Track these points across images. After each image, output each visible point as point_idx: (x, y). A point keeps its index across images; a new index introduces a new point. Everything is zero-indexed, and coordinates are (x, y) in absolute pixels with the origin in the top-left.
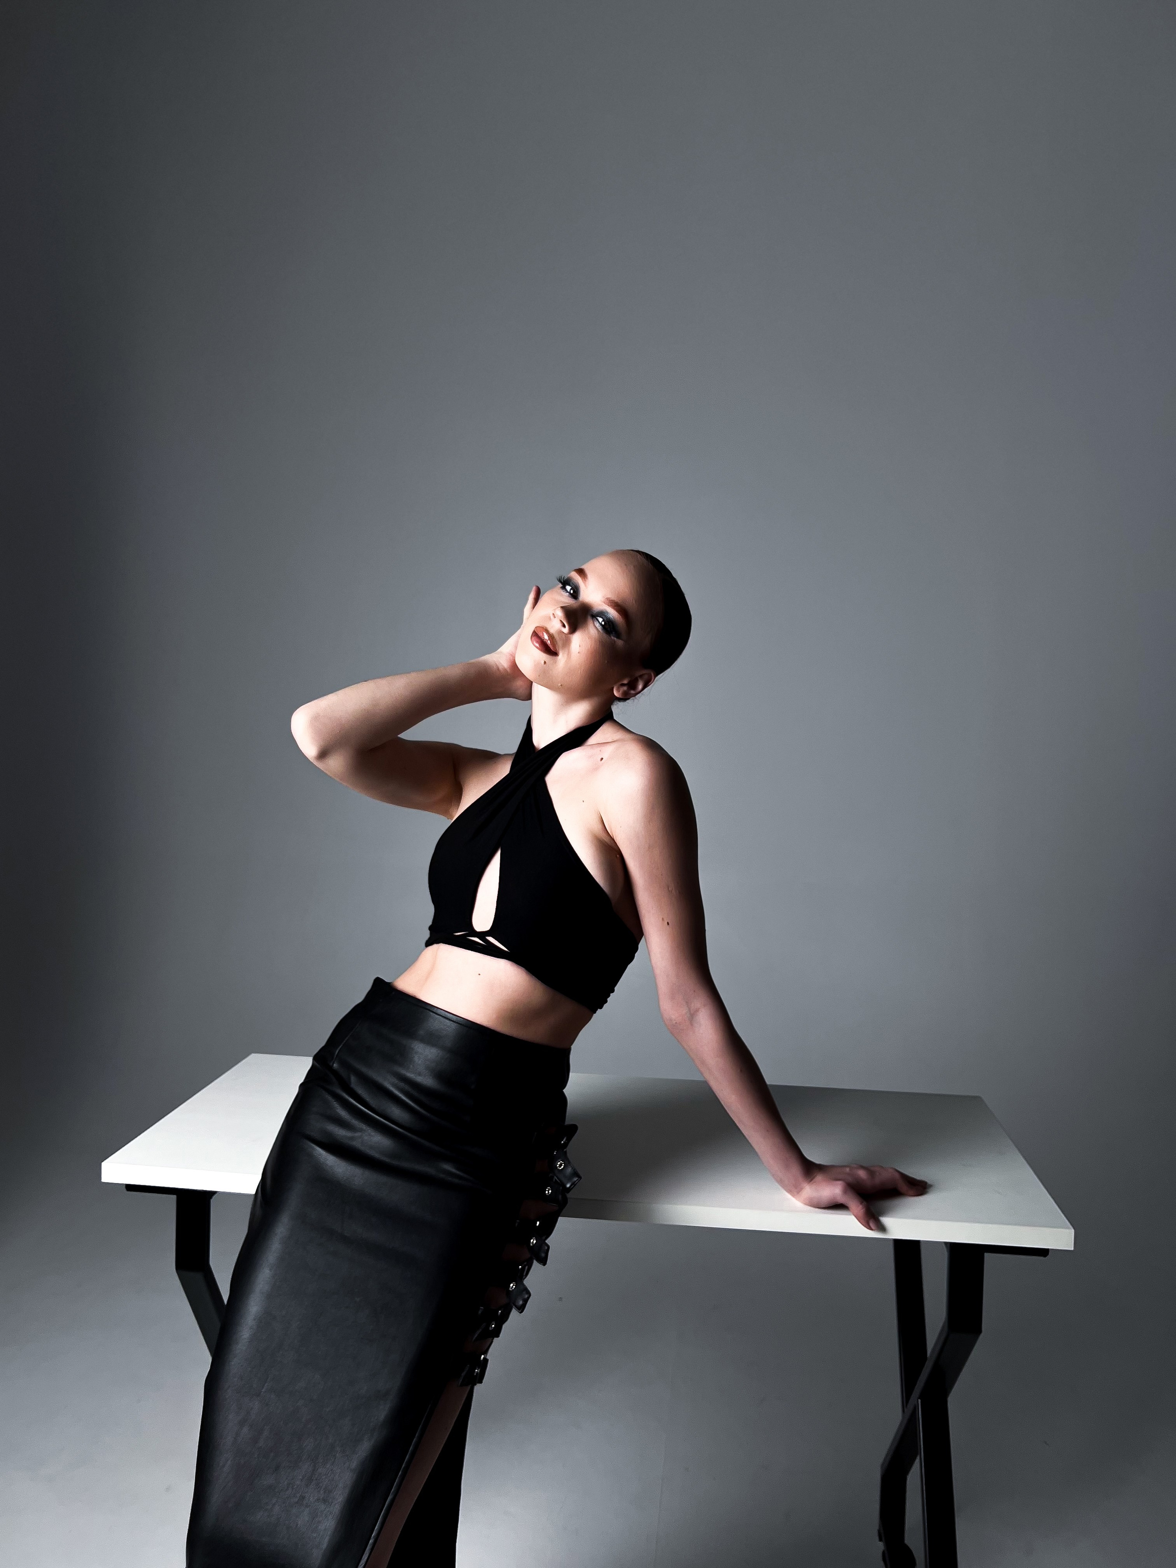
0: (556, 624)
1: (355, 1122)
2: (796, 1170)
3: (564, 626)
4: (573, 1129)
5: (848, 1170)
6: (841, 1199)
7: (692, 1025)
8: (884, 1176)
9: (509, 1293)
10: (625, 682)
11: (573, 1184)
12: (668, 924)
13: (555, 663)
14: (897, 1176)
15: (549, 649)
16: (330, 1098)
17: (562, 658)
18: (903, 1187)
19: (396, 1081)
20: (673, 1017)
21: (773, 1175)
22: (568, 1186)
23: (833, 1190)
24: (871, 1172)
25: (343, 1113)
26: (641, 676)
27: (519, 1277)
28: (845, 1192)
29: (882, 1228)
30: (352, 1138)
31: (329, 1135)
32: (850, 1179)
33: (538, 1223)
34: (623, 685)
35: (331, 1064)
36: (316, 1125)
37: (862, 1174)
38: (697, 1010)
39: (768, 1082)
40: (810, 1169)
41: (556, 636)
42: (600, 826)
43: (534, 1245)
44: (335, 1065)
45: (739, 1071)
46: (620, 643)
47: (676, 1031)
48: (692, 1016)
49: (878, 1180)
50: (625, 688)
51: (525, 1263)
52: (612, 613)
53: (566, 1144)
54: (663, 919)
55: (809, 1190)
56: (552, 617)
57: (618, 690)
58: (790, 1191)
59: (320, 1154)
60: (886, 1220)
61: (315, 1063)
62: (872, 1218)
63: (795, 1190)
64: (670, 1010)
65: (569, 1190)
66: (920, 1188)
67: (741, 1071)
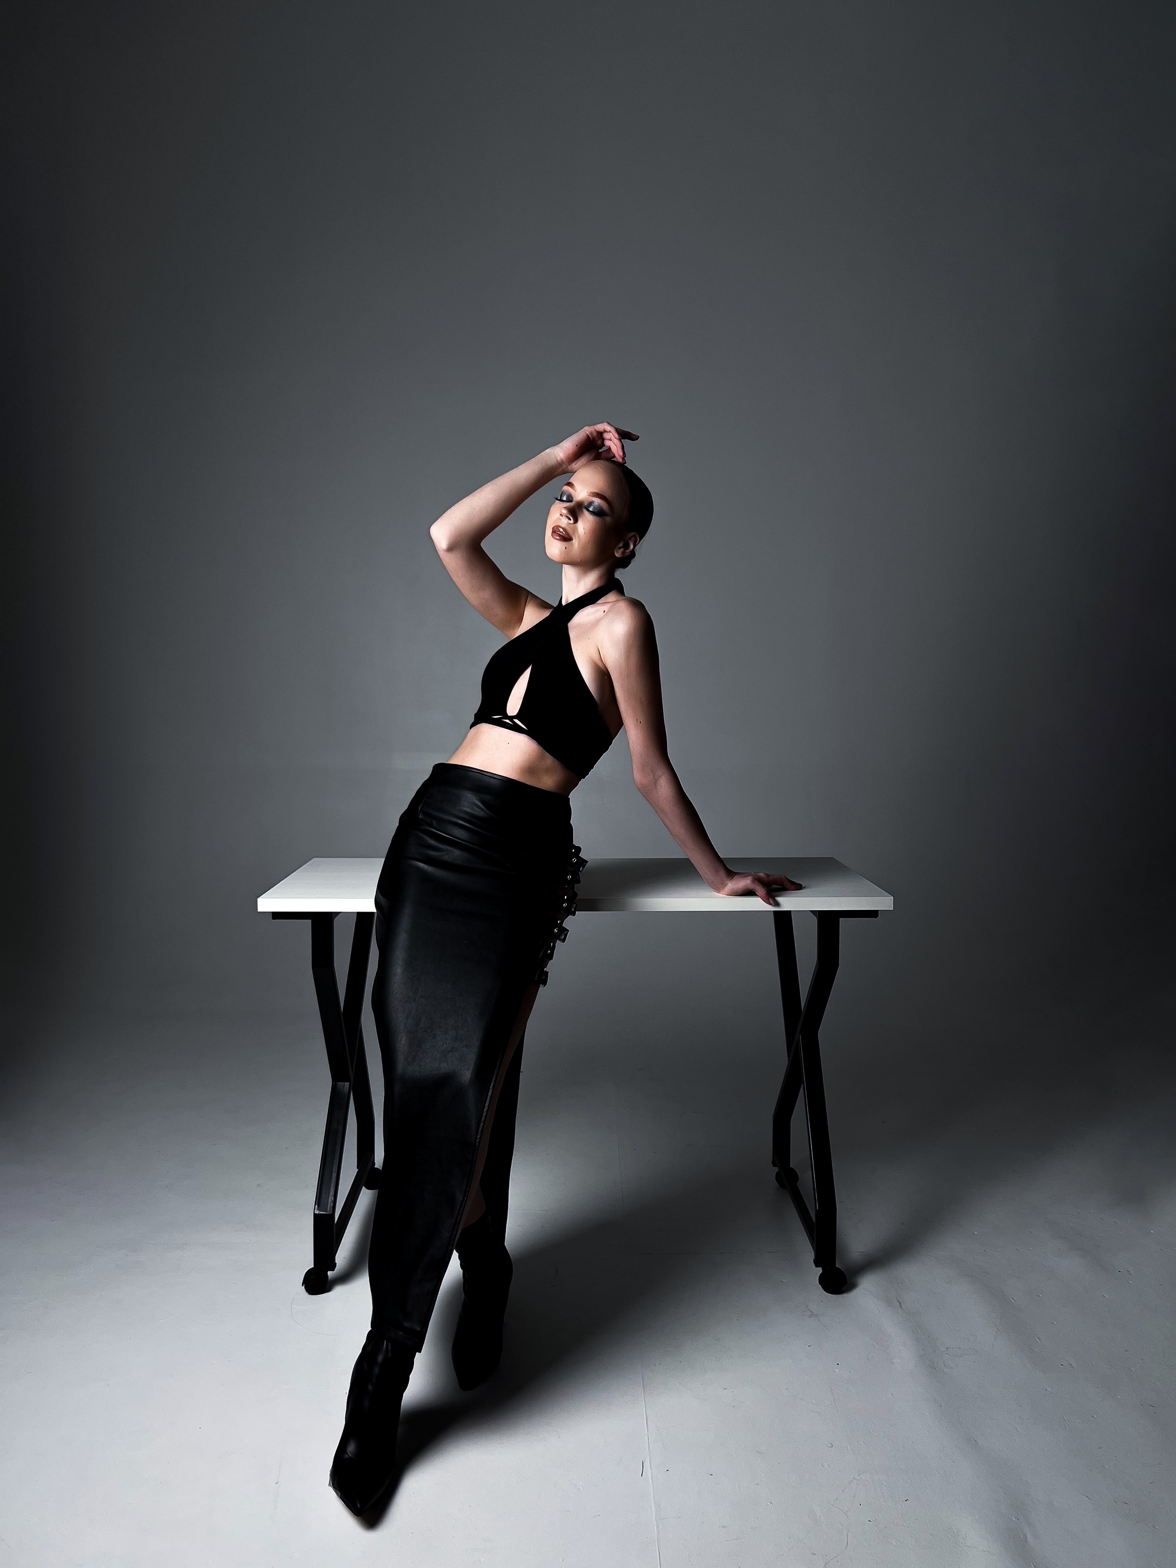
0: (564, 522)
2: (722, 873)
3: (570, 519)
6: (750, 889)
7: (656, 786)
8: (777, 878)
10: (621, 545)
12: (640, 722)
13: (572, 546)
14: (784, 879)
15: (566, 538)
17: (575, 542)
20: (642, 780)
24: (767, 875)
25: (432, 842)
26: (630, 539)
28: (753, 882)
31: (427, 855)
32: (758, 876)
34: (620, 548)
35: (417, 816)
36: (416, 850)
38: (659, 778)
40: (730, 873)
41: (568, 528)
42: (598, 656)
44: (420, 816)
45: (685, 815)
46: (608, 519)
47: (647, 791)
48: (655, 782)
50: (622, 549)
52: (597, 501)
54: (637, 720)
55: (732, 885)
56: (560, 517)
57: (618, 553)
58: (718, 889)
64: (641, 776)
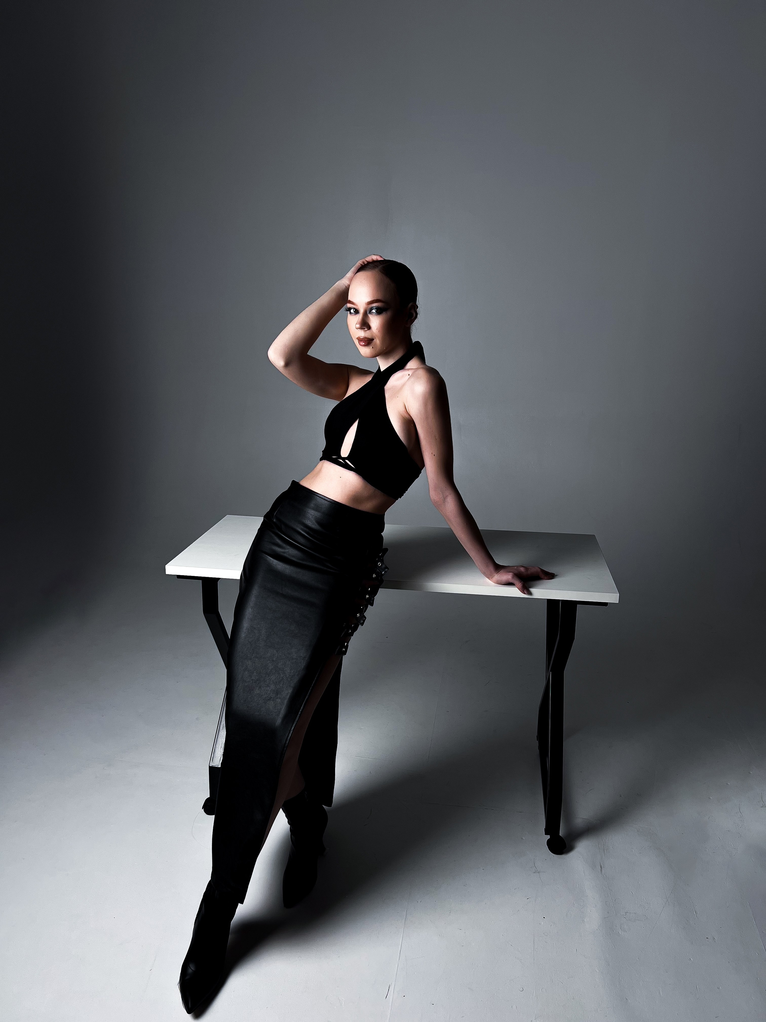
1: (284, 545)
4: (386, 550)
5: (516, 567)
6: (511, 581)
7: (444, 502)
8: (533, 570)
9: (357, 618)
11: (386, 572)
14: (539, 570)
16: (273, 535)
18: (543, 576)
19: (302, 527)
20: (435, 499)
21: (480, 570)
22: (383, 573)
23: (508, 577)
24: (526, 569)
27: (362, 612)
28: (513, 578)
29: (530, 593)
30: (284, 553)
31: (274, 551)
32: (516, 572)
33: (369, 589)
35: (273, 520)
36: (267, 546)
37: (522, 569)
38: (447, 496)
39: (480, 528)
40: (498, 568)
42: (404, 409)
43: (368, 598)
44: (274, 520)
45: (465, 524)
47: (438, 506)
48: (444, 499)
49: (529, 572)
51: (364, 606)
53: (383, 556)
58: (488, 578)
59: (270, 560)
60: (533, 590)
61: (265, 519)
62: (526, 589)
63: (490, 577)
64: (433, 495)
65: (383, 575)
66: (551, 576)
67: (467, 524)
